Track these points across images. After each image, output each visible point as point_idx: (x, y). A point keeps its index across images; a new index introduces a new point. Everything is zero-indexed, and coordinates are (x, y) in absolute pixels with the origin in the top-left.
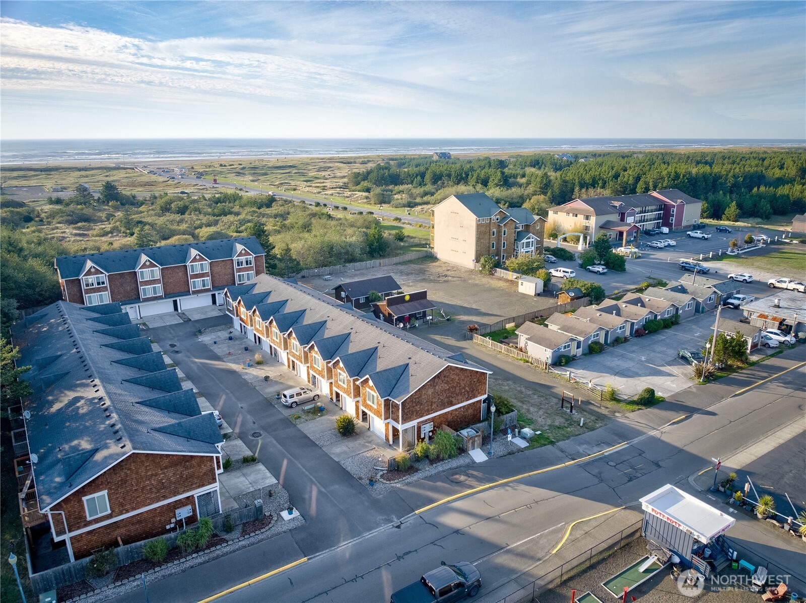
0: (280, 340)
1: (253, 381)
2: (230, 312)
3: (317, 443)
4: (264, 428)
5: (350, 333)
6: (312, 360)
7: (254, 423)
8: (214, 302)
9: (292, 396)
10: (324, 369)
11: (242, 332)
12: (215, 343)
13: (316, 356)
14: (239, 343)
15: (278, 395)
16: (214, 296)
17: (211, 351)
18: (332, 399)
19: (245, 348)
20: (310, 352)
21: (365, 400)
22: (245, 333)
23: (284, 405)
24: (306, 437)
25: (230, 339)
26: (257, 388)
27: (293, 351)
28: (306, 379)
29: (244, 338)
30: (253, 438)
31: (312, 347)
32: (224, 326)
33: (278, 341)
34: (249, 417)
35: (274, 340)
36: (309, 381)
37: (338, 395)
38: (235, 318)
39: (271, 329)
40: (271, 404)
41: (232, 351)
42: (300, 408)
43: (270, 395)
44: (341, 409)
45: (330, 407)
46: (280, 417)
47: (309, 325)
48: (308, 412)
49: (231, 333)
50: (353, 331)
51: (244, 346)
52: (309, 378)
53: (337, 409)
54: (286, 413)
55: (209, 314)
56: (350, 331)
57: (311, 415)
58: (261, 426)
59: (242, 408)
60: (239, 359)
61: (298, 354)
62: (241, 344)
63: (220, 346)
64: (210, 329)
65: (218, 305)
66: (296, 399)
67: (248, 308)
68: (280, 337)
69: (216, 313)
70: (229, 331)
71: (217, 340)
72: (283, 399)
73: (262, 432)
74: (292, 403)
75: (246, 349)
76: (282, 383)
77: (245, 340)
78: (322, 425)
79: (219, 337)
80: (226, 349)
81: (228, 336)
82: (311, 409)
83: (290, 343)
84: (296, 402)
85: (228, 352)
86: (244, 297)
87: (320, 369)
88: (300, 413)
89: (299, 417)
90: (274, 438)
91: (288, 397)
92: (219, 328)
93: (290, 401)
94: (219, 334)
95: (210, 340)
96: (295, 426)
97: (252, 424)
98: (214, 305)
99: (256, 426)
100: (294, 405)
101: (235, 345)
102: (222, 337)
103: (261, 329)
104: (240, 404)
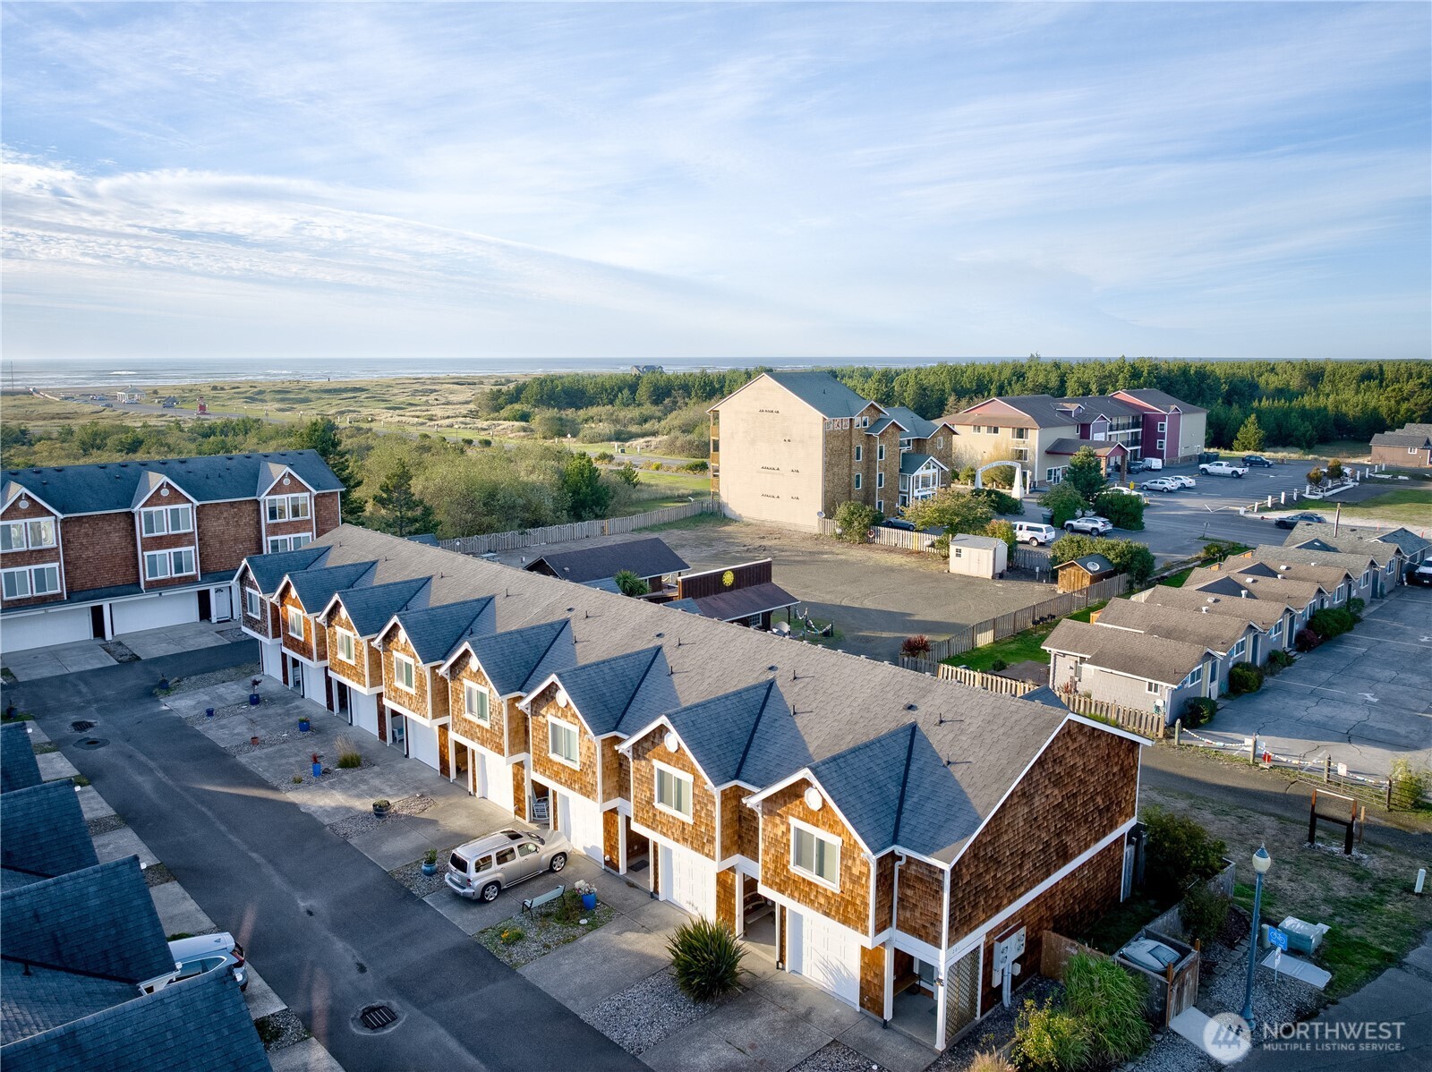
0: (421, 687)
1: (337, 819)
2: (252, 628)
3: (615, 1037)
4: (401, 987)
5: (659, 649)
6: (545, 739)
7: (362, 969)
8: (205, 612)
9: (483, 864)
10: (592, 765)
11: (286, 681)
12: (210, 713)
13: (561, 723)
14: (280, 711)
15: (431, 862)
16: (204, 598)
17: (199, 736)
18: (612, 864)
19: (302, 721)
20: (536, 713)
21: (779, 863)
22: (297, 684)
23: (456, 895)
24: (561, 1013)
25: (255, 700)
26: (354, 841)
27: (468, 716)
28: (509, 805)
29: (294, 699)
30: (366, 1033)
31: (548, 695)
32: (232, 671)
33: (413, 691)
34: (339, 945)
35: (396, 690)
36: (519, 811)
37: (638, 846)
38: (267, 641)
39: (388, 657)
40: (409, 896)
41: (261, 733)
42: (512, 901)
43: (399, 864)
44: (654, 895)
45: (615, 892)
46: (451, 940)
47: (519, 632)
48: (545, 914)
49: (256, 683)
50: (668, 644)
51: (294, 719)
52: (518, 801)
53: (637, 897)
54: (469, 923)
55: (191, 642)
56: (658, 642)
57: (556, 926)
58: (390, 981)
59: (310, 913)
60: (283, 756)
61: (487, 725)
62: (288, 714)
63: (224, 722)
64: (193, 678)
65: (214, 620)
66: (495, 872)
67: (313, 605)
68: (421, 677)
69: (209, 641)
70: (249, 681)
71: (217, 705)
72: (452, 877)
73: (395, 1005)
74: (486, 887)
75: (305, 725)
76: (433, 822)
77: (297, 703)
78: (605, 960)
79: (221, 698)
80: (242, 729)
81: (246, 694)
82: (549, 904)
83: (457, 692)
84: (496, 883)
85: (249, 737)
86: (301, 575)
87: (577, 767)
88: (518, 922)
89: (520, 937)
90: (444, 1024)
91: (471, 866)
92: (219, 675)
93: (478, 879)
94: (221, 689)
95: (194, 707)
96: (510, 971)
97: (354, 975)
98: (205, 623)
99: (368, 981)
100: (491, 894)
101: (269, 716)
102: (231, 698)
103: (352, 662)
104: (303, 898)
